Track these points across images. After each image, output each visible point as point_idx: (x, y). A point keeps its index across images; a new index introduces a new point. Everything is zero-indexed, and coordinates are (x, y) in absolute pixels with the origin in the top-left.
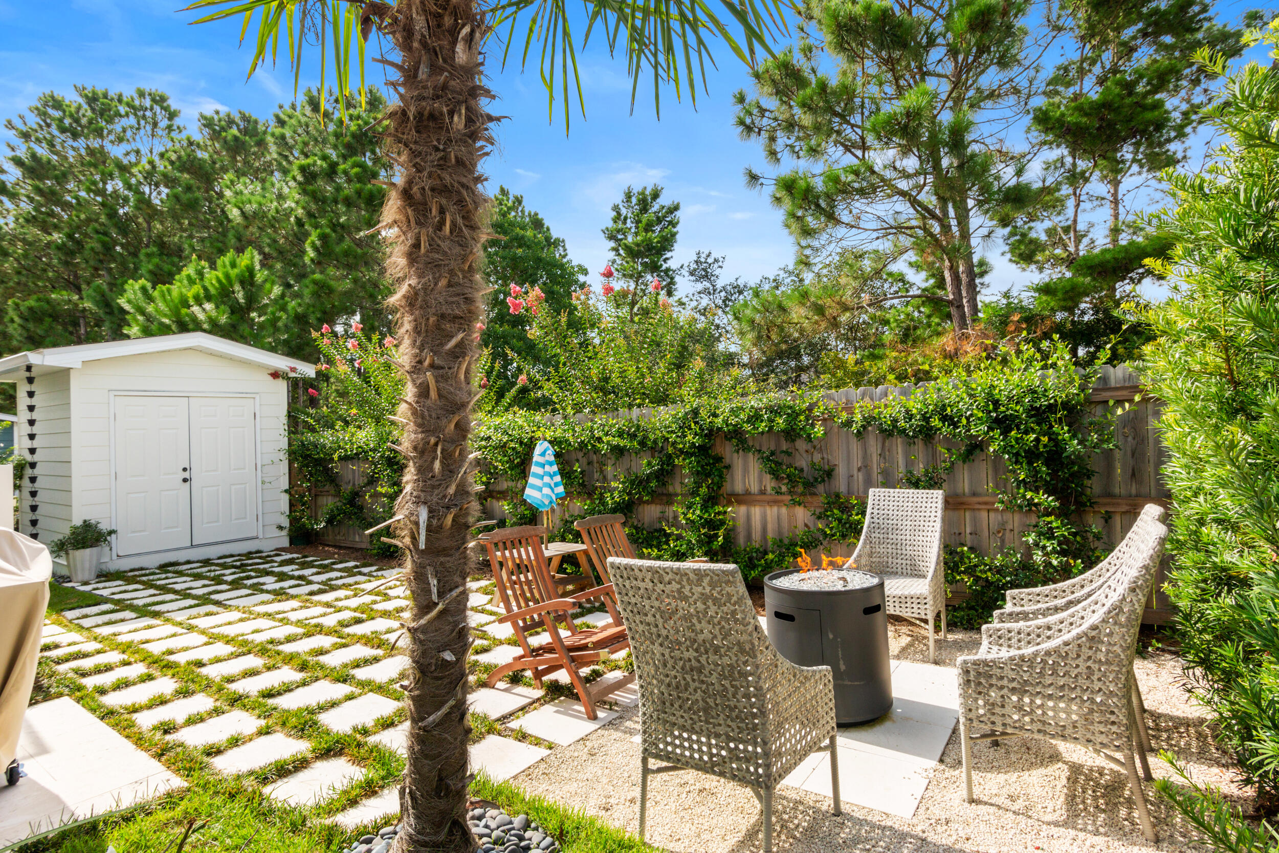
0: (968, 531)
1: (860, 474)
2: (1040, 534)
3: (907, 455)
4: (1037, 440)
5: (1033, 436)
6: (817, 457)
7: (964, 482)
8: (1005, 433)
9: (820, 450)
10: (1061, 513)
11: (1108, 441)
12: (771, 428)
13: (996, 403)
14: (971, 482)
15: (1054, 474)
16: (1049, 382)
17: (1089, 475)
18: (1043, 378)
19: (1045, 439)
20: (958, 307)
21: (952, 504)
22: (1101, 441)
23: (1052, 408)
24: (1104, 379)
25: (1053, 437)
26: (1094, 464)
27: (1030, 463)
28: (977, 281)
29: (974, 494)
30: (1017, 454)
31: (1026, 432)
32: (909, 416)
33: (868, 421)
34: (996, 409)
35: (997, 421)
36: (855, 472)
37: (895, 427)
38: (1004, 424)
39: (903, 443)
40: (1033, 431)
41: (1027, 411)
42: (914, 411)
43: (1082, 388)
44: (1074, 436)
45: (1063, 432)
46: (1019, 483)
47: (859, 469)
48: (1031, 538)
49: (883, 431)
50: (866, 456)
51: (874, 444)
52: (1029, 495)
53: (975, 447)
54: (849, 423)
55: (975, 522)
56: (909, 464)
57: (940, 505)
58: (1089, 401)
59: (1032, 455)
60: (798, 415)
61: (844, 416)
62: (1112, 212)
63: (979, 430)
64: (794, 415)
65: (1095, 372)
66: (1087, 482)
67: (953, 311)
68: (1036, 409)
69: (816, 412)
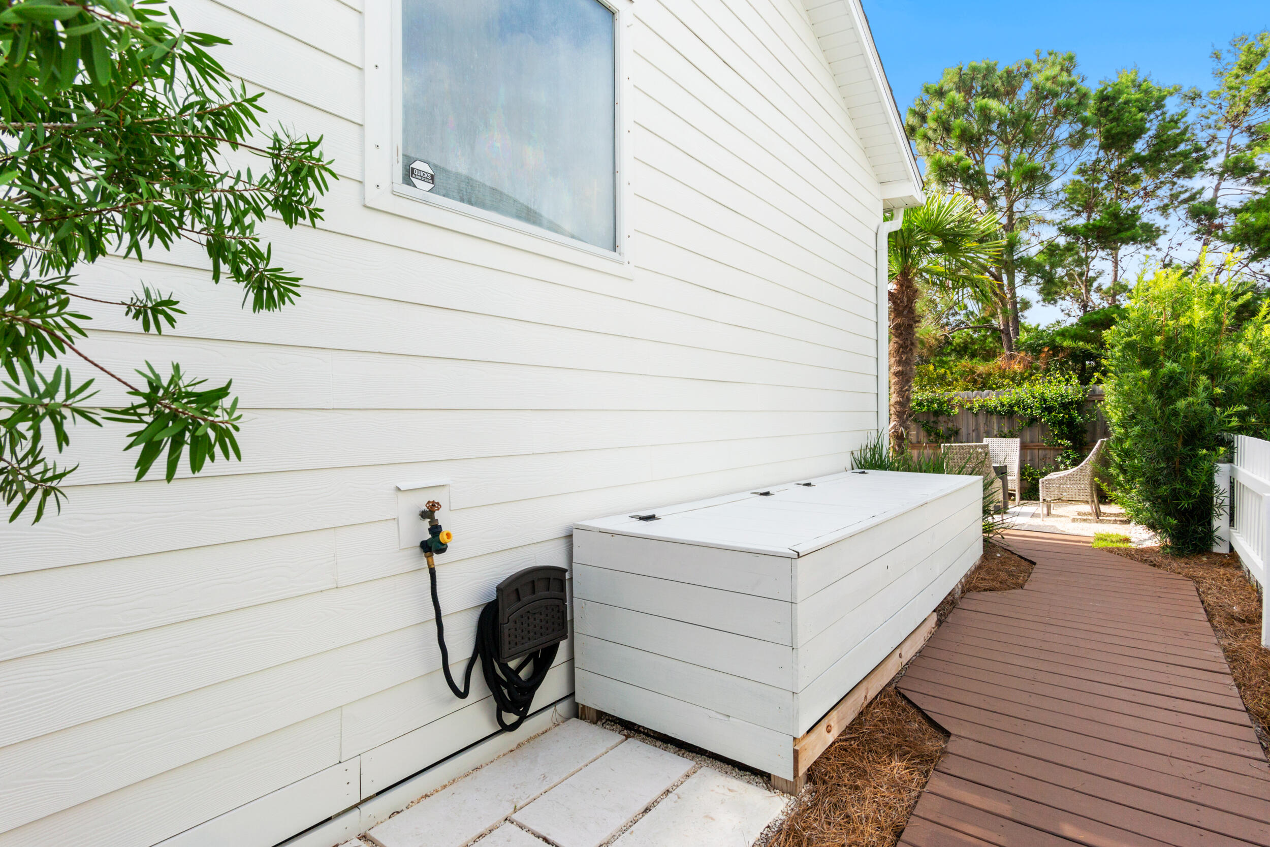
0: (1028, 458)
1: (974, 434)
2: (1063, 457)
3: (999, 423)
4: (1063, 417)
5: (1062, 415)
6: (950, 425)
7: (1028, 436)
8: (1050, 413)
9: (952, 421)
10: (1073, 448)
11: (1094, 417)
12: (929, 409)
13: (1045, 401)
14: (1031, 435)
15: (1070, 432)
16: (1070, 391)
17: (1085, 432)
18: (1066, 390)
19: (1067, 416)
20: (1007, 334)
21: (1024, 447)
22: (1091, 417)
23: (1071, 403)
24: (1094, 391)
25: (1070, 416)
26: (1087, 427)
27: (1060, 427)
28: (1020, 314)
29: (1032, 442)
30: (1054, 423)
31: (1059, 413)
32: (1002, 405)
33: (982, 406)
34: (1045, 404)
35: (1045, 408)
36: (971, 432)
37: (995, 410)
38: (1049, 409)
39: (997, 418)
40: (1062, 413)
41: (1059, 404)
42: (1005, 403)
43: (1083, 395)
44: (1079, 415)
45: (1075, 414)
46: (1055, 435)
47: (973, 431)
48: (1059, 459)
49: (987, 412)
50: (977, 424)
51: (982, 419)
52: (1059, 441)
53: (1033, 420)
54: (971, 409)
55: (1032, 454)
56: (1000, 427)
57: (1018, 445)
58: (1086, 400)
59: (1061, 423)
60: (943, 404)
61: (969, 405)
62: (1113, 268)
63: (1037, 413)
64: (940, 404)
65: (1090, 388)
66: (1084, 435)
67: (1003, 337)
68: (1062, 403)
69: (954, 402)
